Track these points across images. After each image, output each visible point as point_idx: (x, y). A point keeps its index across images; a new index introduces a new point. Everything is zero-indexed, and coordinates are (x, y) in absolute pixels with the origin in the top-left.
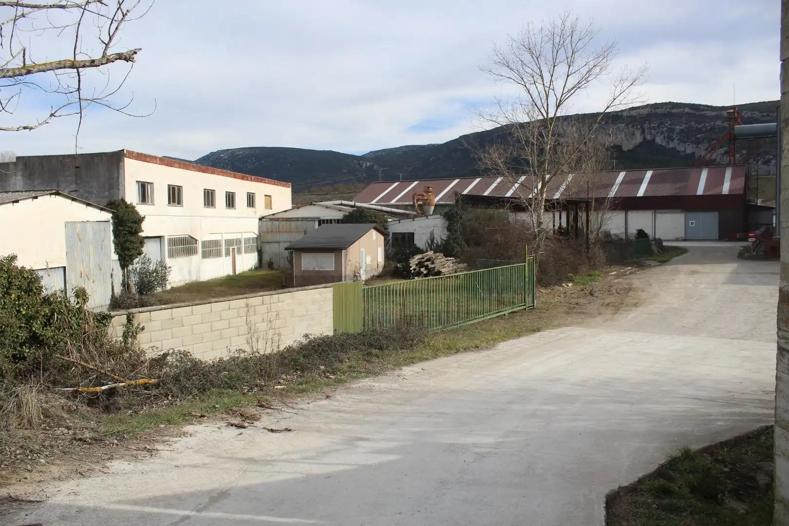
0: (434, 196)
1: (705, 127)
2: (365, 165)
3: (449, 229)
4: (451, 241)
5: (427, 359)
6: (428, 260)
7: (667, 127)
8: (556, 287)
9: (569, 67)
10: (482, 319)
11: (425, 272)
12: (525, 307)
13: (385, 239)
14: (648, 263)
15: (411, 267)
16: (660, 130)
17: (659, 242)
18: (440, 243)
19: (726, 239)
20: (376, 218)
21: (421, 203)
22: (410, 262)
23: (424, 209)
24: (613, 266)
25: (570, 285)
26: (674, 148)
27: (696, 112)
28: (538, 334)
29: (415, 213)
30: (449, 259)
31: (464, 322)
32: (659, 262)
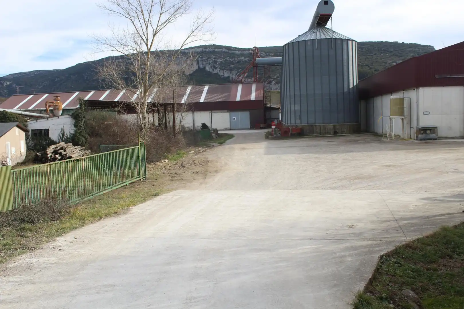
0: (62, 104)
1: (235, 60)
2: (5, 84)
3: (75, 125)
4: (78, 134)
5: (76, 228)
6: (61, 149)
7: (212, 60)
8: (158, 163)
9: (162, 7)
10: (111, 190)
11: (59, 158)
12: (139, 178)
13: (26, 135)
14: (212, 144)
15: (48, 155)
16: (209, 62)
17: (216, 131)
18: (69, 136)
19: (255, 128)
20: (17, 119)
21: (52, 108)
22: (47, 151)
23: (55, 113)
24: (191, 148)
25: (167, 161)
26: (217, 73)
27: (229, 51)
28: (158, 198)
29: (48, 116)
30: (77, 147)
31: (97, 193)
32: (219, 143)
